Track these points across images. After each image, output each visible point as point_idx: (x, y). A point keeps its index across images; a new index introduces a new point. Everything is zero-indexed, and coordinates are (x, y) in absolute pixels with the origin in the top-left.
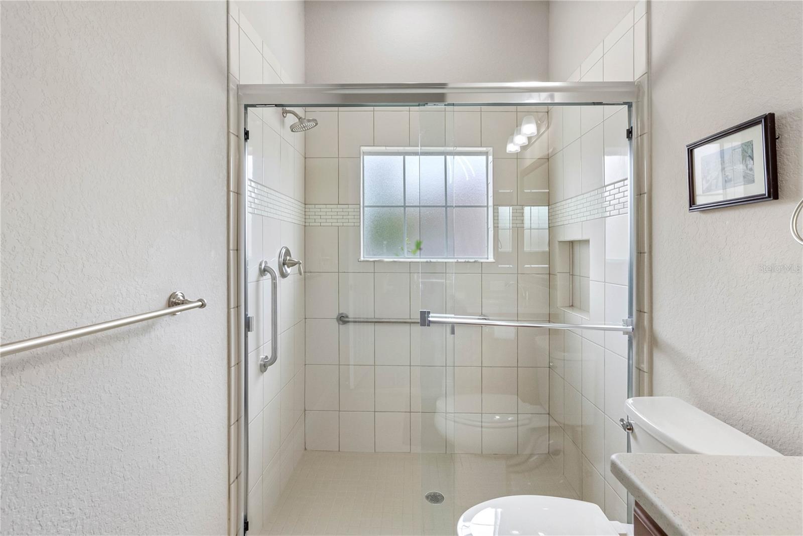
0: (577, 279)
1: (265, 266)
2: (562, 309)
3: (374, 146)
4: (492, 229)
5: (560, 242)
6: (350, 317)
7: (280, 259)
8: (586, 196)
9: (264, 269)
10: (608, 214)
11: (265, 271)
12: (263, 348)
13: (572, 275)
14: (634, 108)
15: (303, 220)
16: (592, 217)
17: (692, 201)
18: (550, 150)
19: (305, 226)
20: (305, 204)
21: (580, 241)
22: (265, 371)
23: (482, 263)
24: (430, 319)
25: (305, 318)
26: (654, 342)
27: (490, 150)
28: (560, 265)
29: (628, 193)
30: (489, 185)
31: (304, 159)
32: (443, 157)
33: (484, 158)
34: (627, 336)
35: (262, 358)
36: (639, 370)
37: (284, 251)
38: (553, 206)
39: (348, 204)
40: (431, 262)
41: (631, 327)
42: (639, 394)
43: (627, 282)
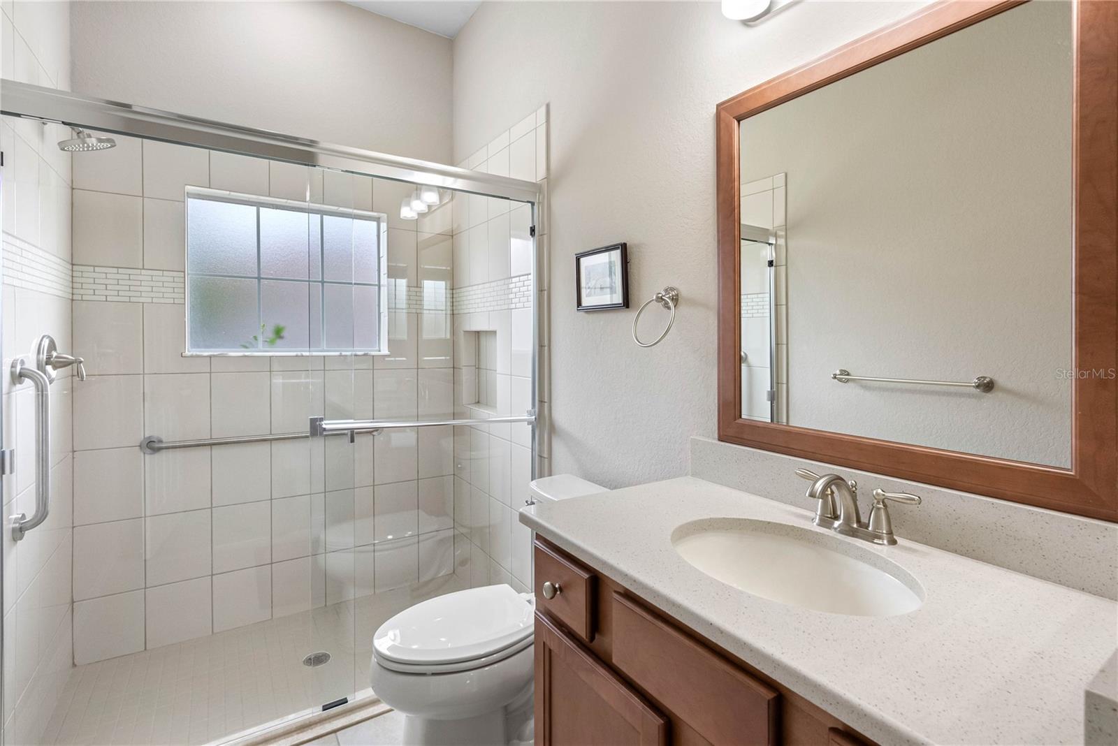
0: (483, 372)
1: (21, 369)
2: (469, 406)
3: (210, 188)
4: (387, 314)
5: (465, 332)
6: (164, 441)
7: (41, 356)
8: (493, 284)
9: (20, 373)
10: (513, 306)
11: (21, 376)
12: (17, 501)
13: (478, 368)
14: (536, 207)
15: (70, 290)
16: (499, 308)
17: (579, 303)
18: (455, 226)
19: (72, 300)
20: (73, 265)
21: (486, 332)
22: (21, 539)
23: (373, 356)
24: (324, 426)
25: (74, 451)
26: (552, 429)
27: (384, 216)
28: (465, 357)
29: (531, 288)
30: (382, 259)
31: (70, 190)
32: (319, 216)
33: (374, 224)
34: (530, 426)
35: (16, 519)
36: (541, 456)
37: (46, 343)
38: (458, 291)
39: (163, 271)
40: (302, 356)
41: (534, 417)
42: (541, 476)
43: (530, 375)
